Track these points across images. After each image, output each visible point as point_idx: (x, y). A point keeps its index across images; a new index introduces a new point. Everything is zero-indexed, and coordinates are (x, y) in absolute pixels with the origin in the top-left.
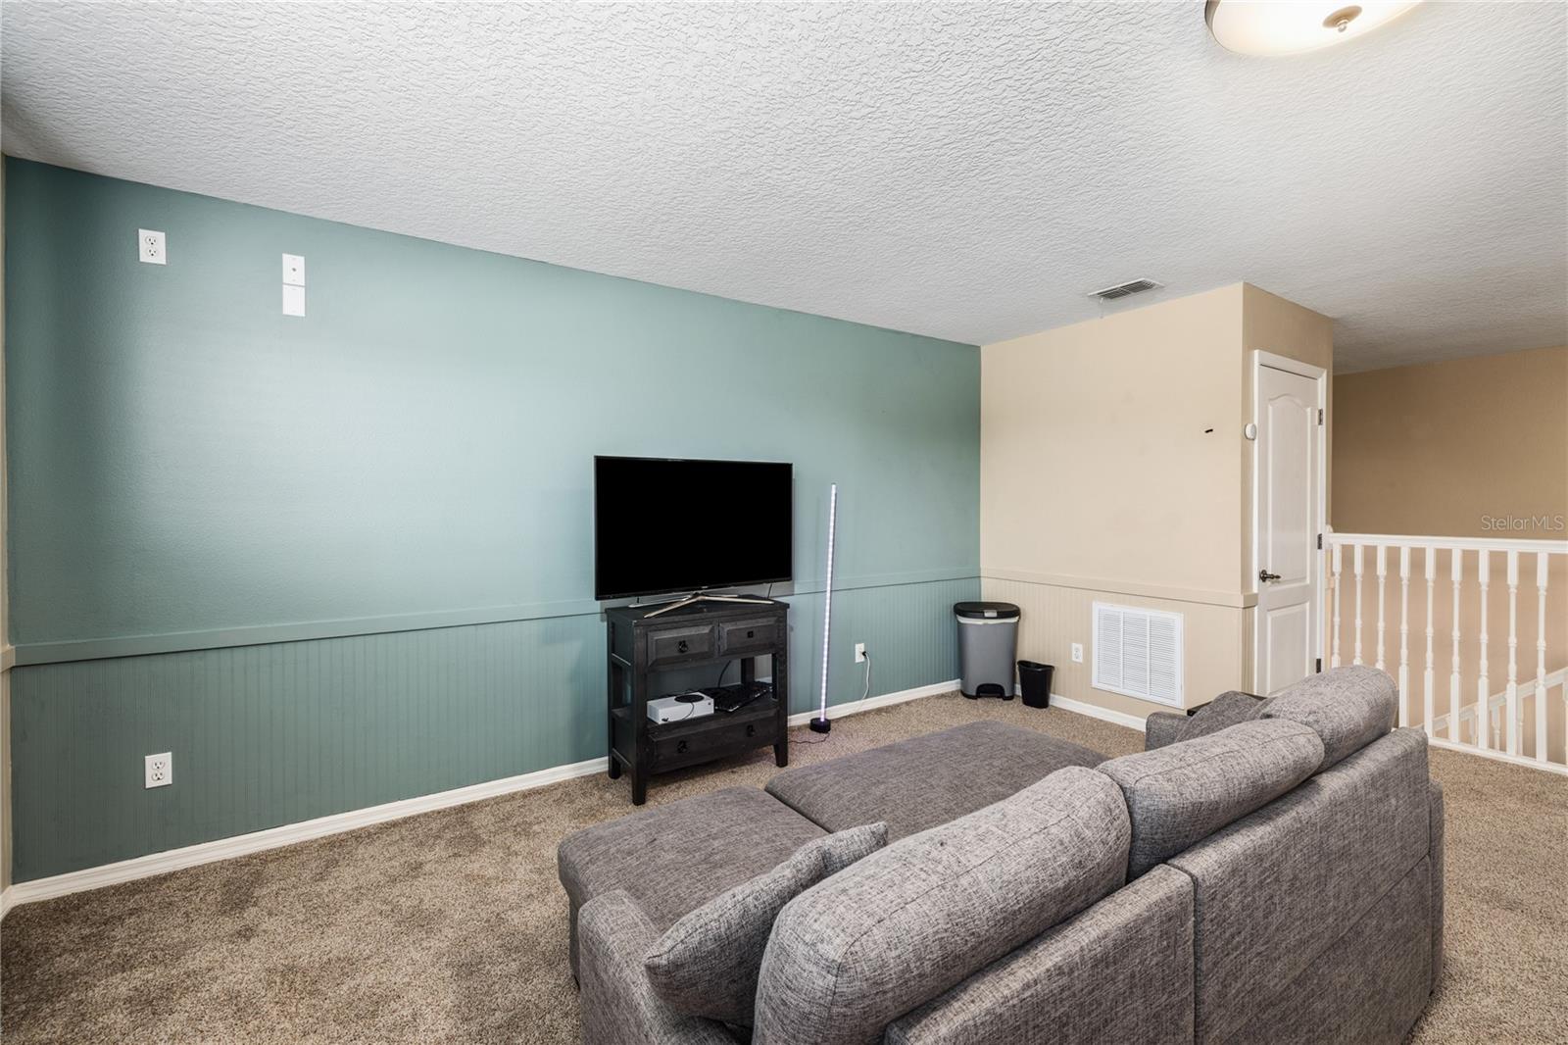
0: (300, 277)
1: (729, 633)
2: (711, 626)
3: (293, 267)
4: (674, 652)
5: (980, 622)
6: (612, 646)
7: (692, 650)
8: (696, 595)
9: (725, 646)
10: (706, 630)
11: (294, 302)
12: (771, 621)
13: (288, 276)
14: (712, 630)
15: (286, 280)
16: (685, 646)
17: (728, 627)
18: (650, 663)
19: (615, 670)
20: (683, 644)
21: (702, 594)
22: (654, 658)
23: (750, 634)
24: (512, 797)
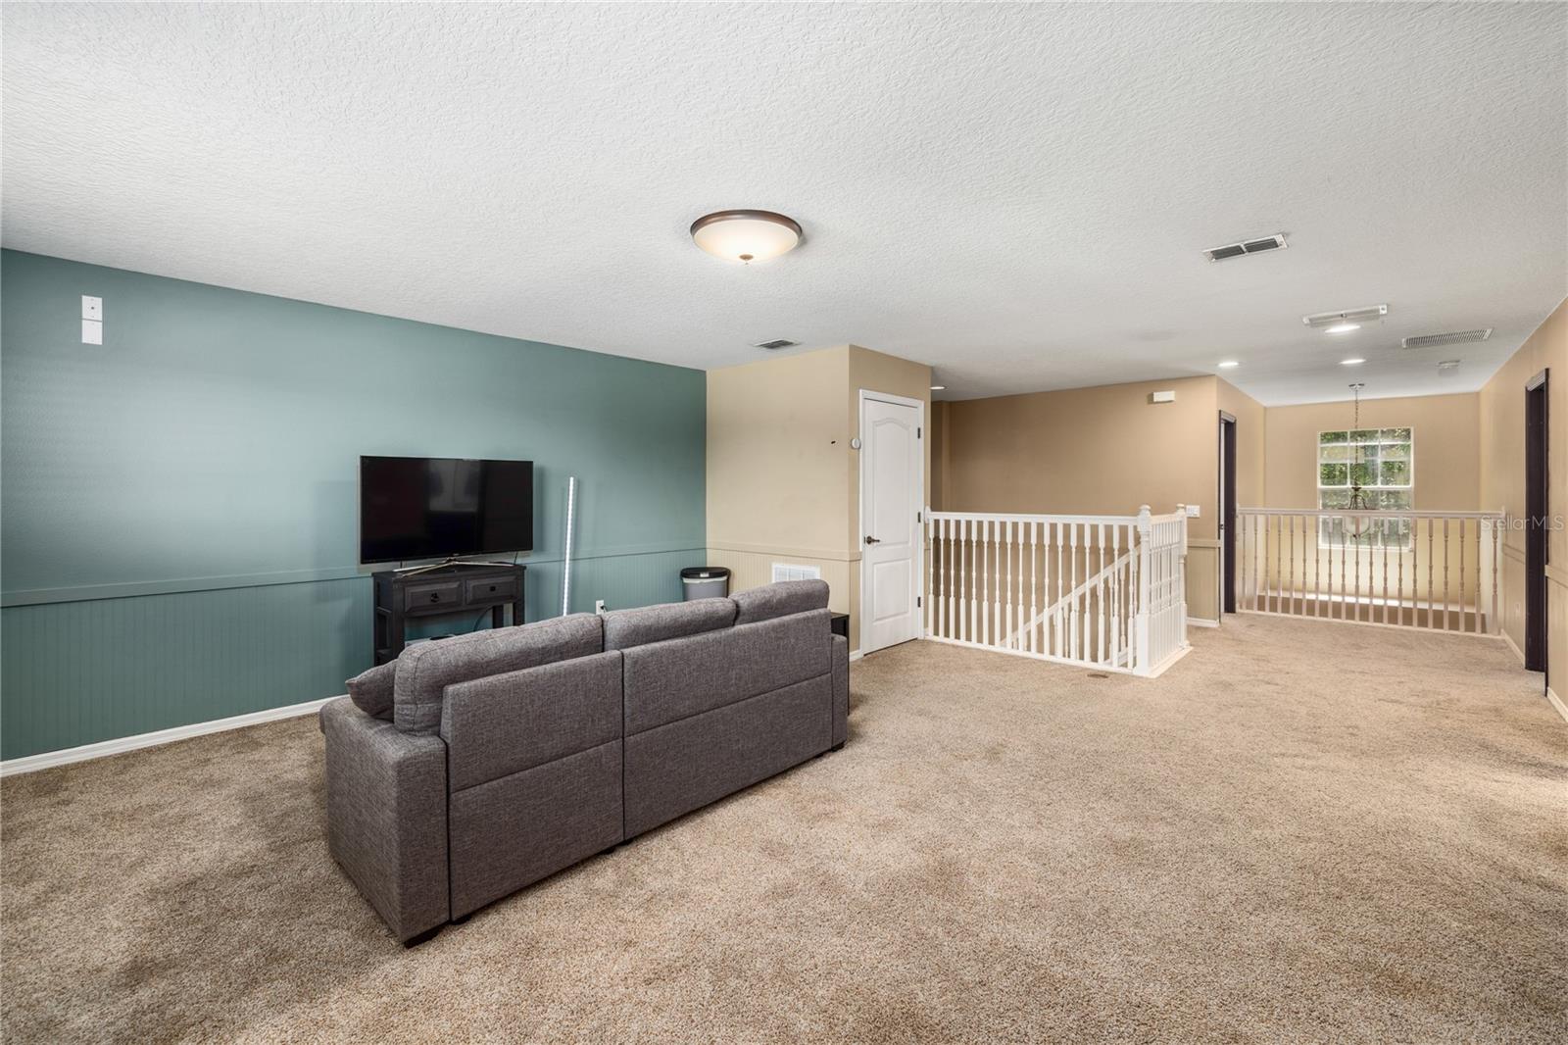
0: (98, 314)
1: (474, 587)
2: (458, 583)
3: (92, 307)
4: (427, 601)
5: (697, 581)
6: (378, 601)
7: (443, 599)
8: (450, 561)
9: (470, 596)
10: (455, 585)
11: (92, 332)
12: (511, 578)
13: (86, 312)
14: (460, 586)
15: (84, 316)
16: (436, 597)
17: (472, 583)
18: (406, 609)
19: (380, 618)
20: (435, 596)
21: (455, 560)
22: (410, 606)
23: (493, 589)
24: (288, 720)
